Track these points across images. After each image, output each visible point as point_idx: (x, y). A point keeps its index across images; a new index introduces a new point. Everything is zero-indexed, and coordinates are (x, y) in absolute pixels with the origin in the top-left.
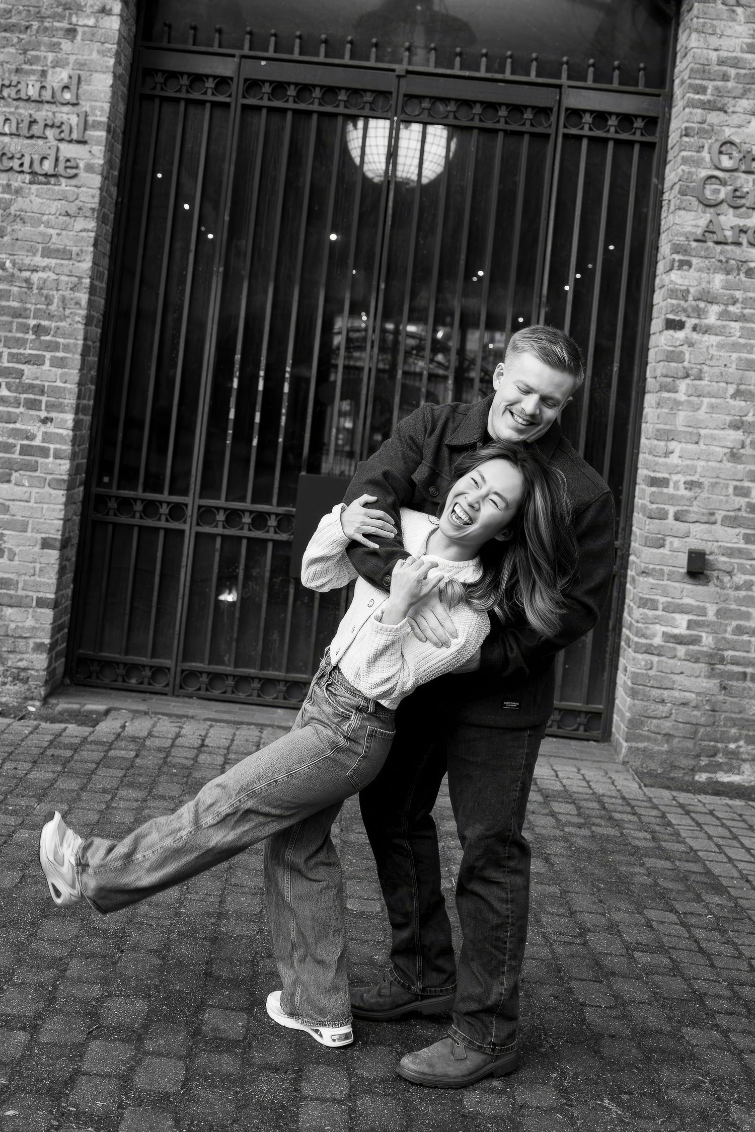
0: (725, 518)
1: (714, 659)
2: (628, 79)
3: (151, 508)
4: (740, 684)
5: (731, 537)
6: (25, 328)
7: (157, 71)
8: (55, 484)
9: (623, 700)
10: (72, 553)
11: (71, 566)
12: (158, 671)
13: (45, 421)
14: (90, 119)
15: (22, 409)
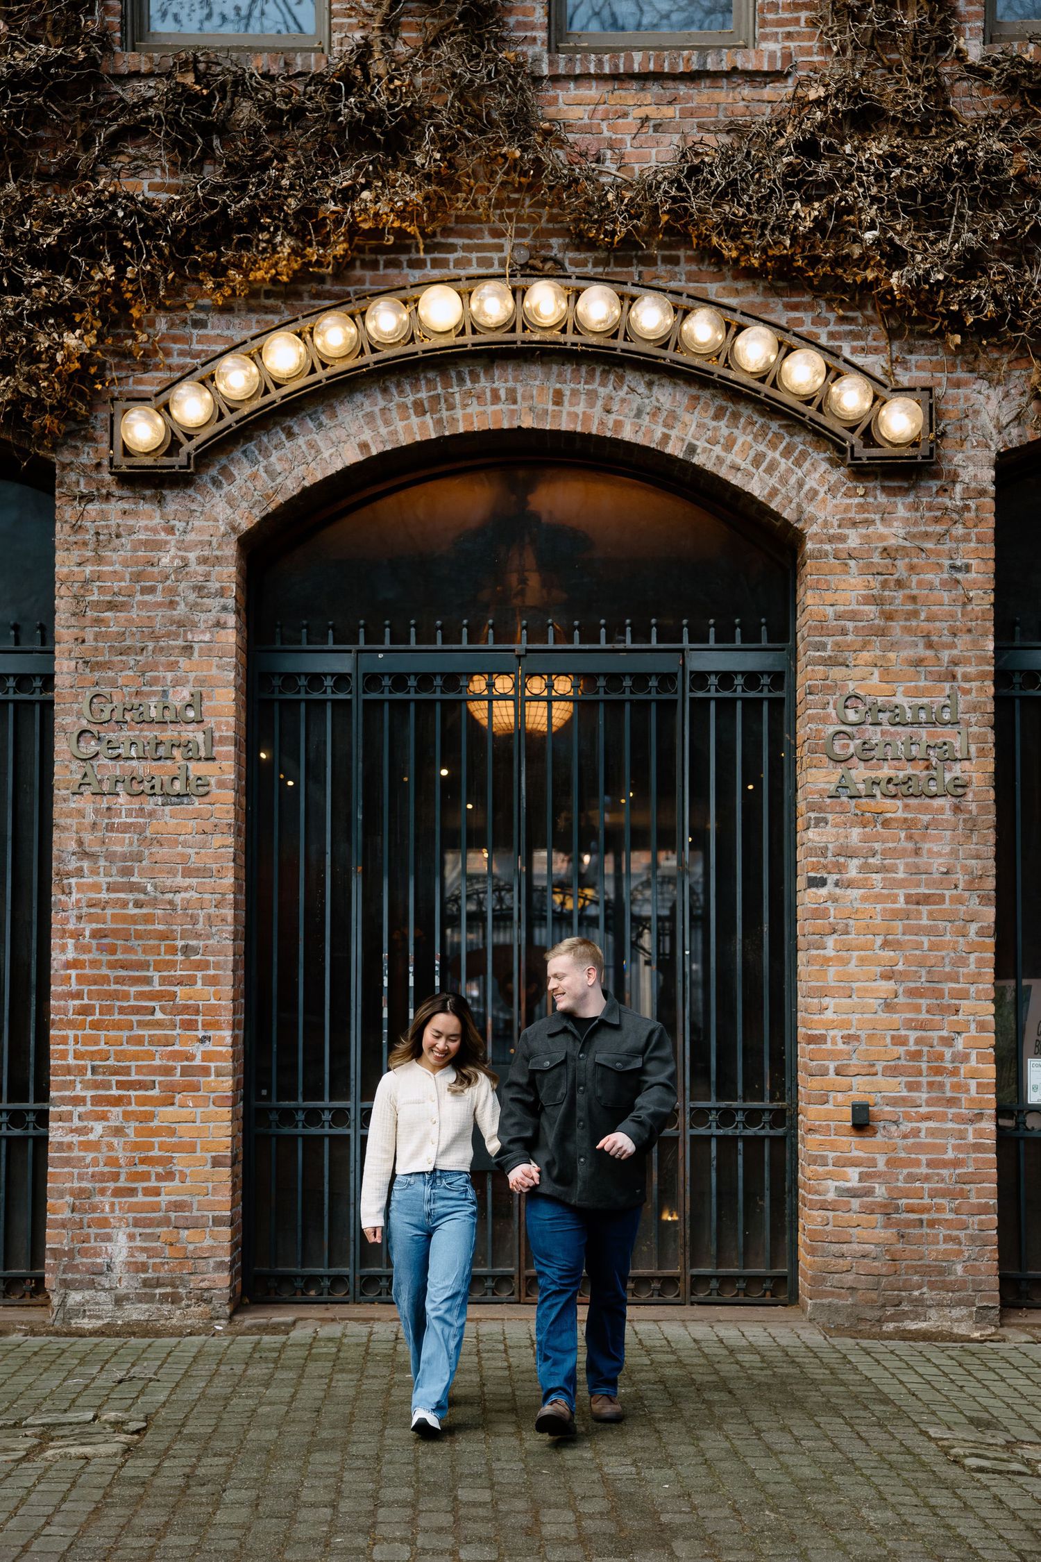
0: (885, 1068)
1: (888, 1210)
2: (752, 636)
3: (313, 1117)
4: (916, 1231)
5: (895, 1087)
6: (173, 950)
7: (273, 674)
8: (218, 1102)
9: (805, 1259)
10: (239, 1168)
11: (239, 1182)
12: (338, 1280)
13: (203, 1040)
14: (217, 735)
15: (178, 1031)
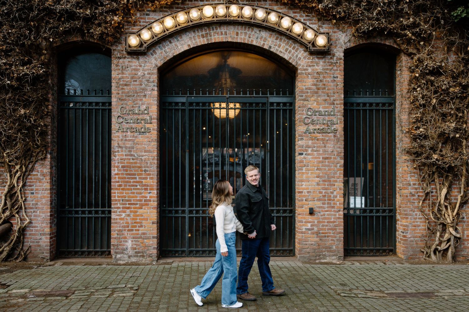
0: (317, 199)
1: (317, 233)
2: (284, 94)
3: (177, 212)
4: (324, 238)
5: (319, 204)
6: (142, 171)
7: (166, 102)
8: (154, 208)
9: (297, 245)
10: (159, 224)
11: (159, 227)
12: (183, 252)
13: (150, 193)
14: (152, 117)
15: (143, 191)
